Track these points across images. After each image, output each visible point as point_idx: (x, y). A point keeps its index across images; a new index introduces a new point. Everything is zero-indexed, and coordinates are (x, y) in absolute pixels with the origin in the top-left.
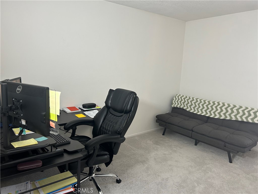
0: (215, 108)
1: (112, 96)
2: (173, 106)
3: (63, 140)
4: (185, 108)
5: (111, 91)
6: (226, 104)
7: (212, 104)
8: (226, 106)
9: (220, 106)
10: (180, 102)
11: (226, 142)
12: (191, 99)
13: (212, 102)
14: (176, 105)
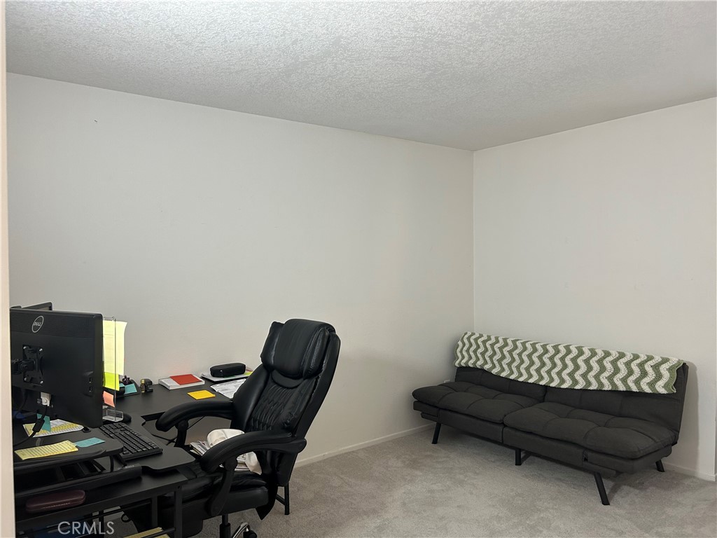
0: (560, 363)
1: (277, 340)
2: (457, 364)
3: (145, 447)
4: (486, 367)
5: (276, 326)
6: (586, 350)
7: (552, 351)
8: (587, 354)
9: (571, 356)
10: (475, 352)
11: (586, 449)
12: (501, 343)
13: (553, 347)
14: (464, 361)
